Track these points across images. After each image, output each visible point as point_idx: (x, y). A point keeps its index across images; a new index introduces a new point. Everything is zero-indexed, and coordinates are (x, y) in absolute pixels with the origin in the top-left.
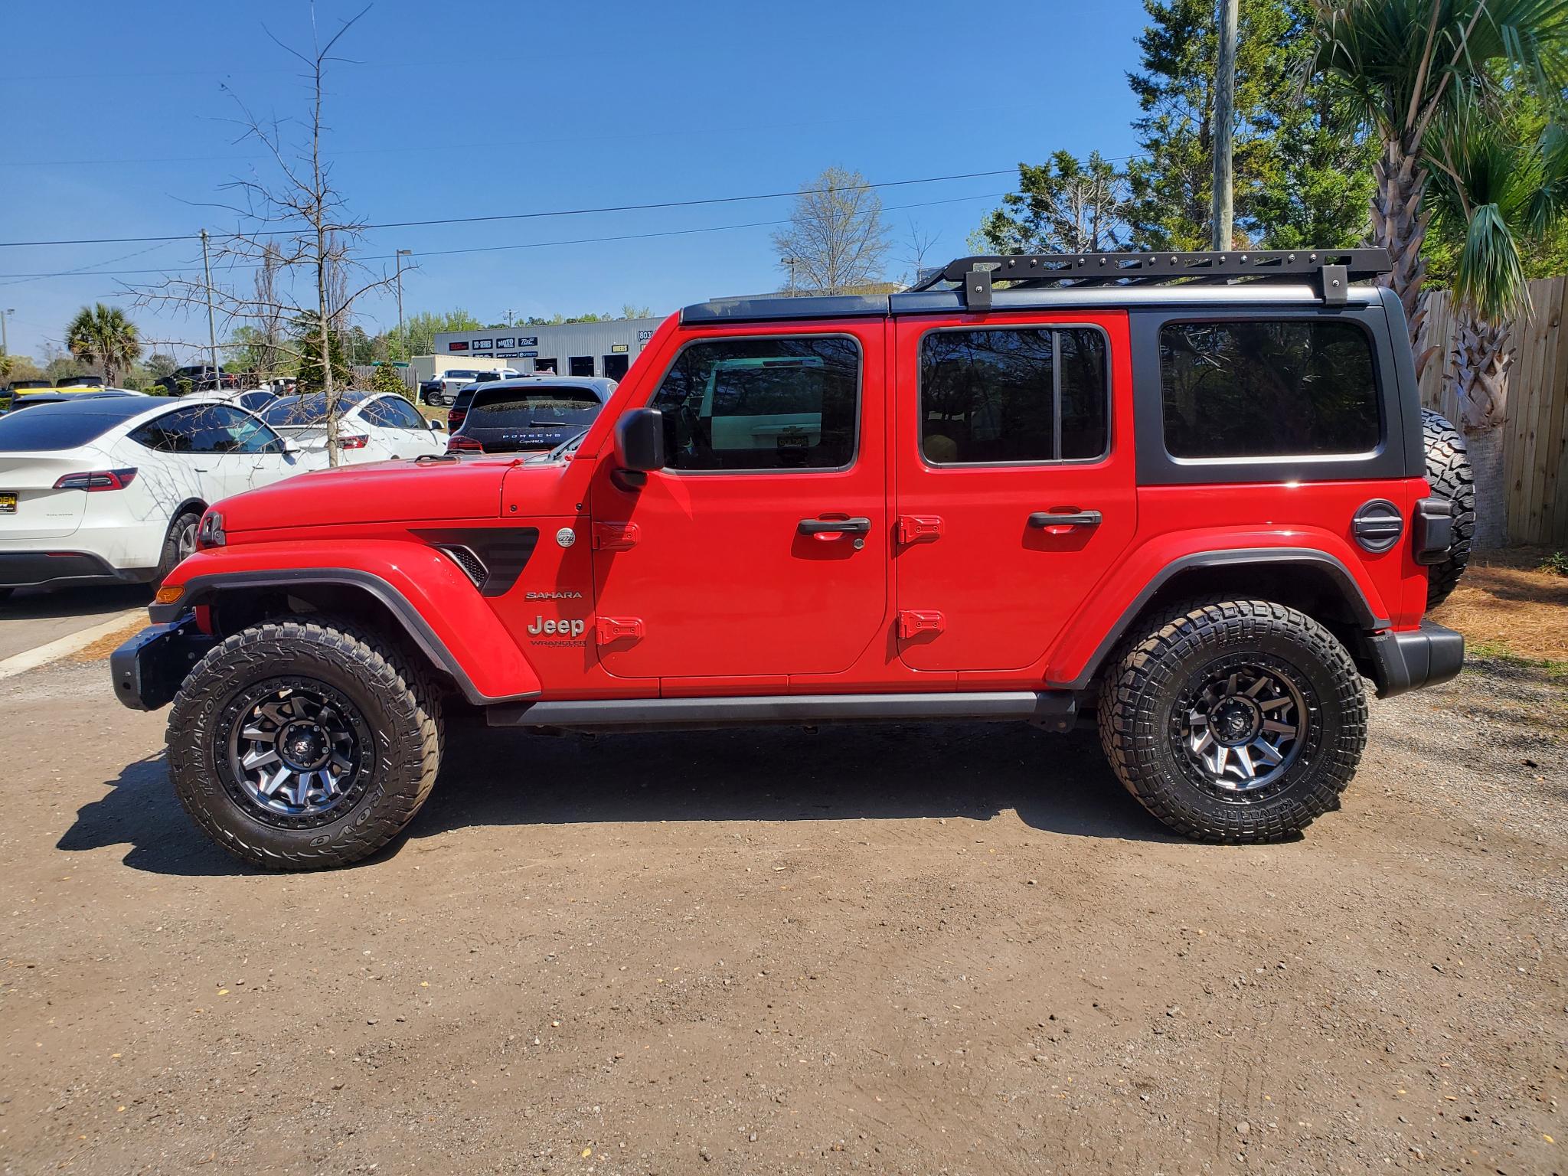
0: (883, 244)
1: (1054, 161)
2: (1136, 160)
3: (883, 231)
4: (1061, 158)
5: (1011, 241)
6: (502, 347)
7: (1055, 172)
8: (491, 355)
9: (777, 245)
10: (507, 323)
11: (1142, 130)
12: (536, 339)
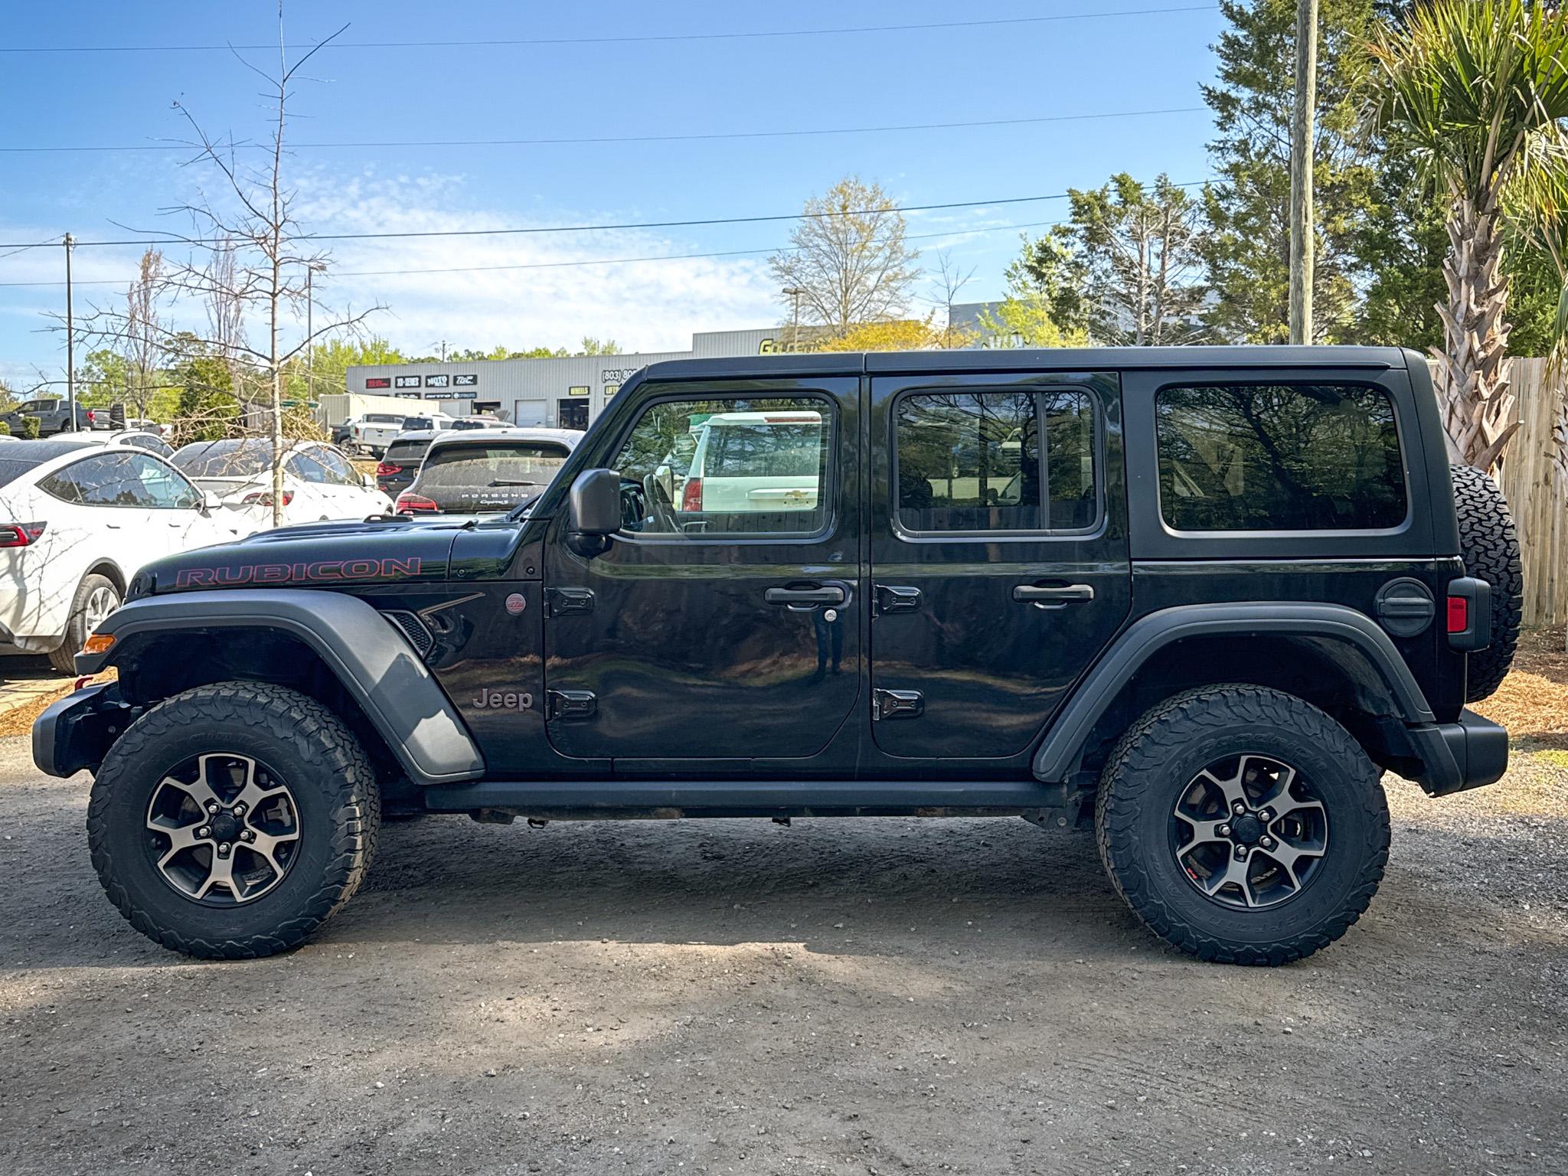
0: (908, 274)
1: (1113, 186)
2: (1213, 186)
3: (908, 258)
4: (1121, 182)
5: (1060, 279)
6: (432, 386)
7: (1113, 199)
8: (418, 396)
9: (778, 273)
10: (439, 356)
11: (1219, 154)
12: (475, 377)
